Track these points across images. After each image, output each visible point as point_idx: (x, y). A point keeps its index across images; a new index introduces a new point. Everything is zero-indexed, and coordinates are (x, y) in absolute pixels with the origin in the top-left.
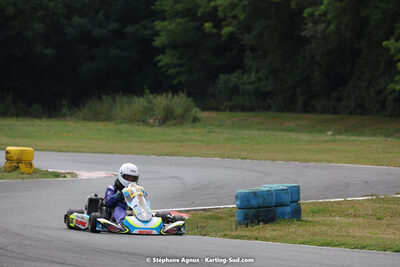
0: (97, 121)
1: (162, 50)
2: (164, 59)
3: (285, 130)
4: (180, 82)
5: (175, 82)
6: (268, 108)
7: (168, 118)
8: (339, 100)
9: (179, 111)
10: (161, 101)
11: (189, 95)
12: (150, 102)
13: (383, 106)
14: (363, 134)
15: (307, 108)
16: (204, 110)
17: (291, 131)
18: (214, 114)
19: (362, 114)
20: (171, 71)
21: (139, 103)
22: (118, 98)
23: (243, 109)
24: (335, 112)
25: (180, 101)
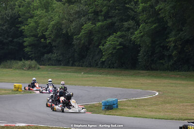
0: (6, 68)
1: (26, 47)
2: (27, 49)
3: (68, 72)
4: (32, 57)
5: (30, 56)
6: (60, 65)
7: (30, 68)
8: (83, 63)
9: (33, 66)
10: (28, 63)
11: (36, 60)
12: (24, 63)
13: (97, 65)
14: (92, 74)
15: (73, 65)
16: (40, 65)
17: (70, 72)
18: (44, 67)
19: (90, 67)
20: (29, 53)
21: (20, 63)
22: (12, 61)
23: (52, 65)
24: (82, 67)
25: (33, 63)
